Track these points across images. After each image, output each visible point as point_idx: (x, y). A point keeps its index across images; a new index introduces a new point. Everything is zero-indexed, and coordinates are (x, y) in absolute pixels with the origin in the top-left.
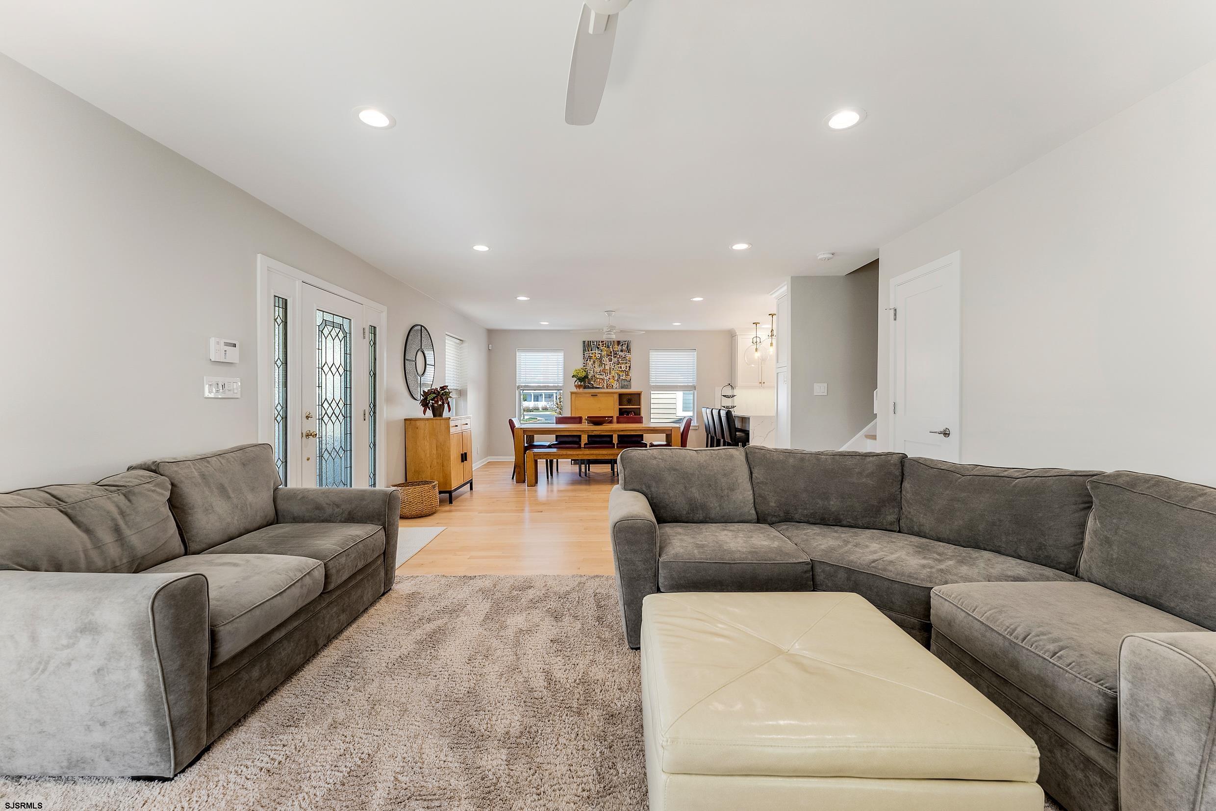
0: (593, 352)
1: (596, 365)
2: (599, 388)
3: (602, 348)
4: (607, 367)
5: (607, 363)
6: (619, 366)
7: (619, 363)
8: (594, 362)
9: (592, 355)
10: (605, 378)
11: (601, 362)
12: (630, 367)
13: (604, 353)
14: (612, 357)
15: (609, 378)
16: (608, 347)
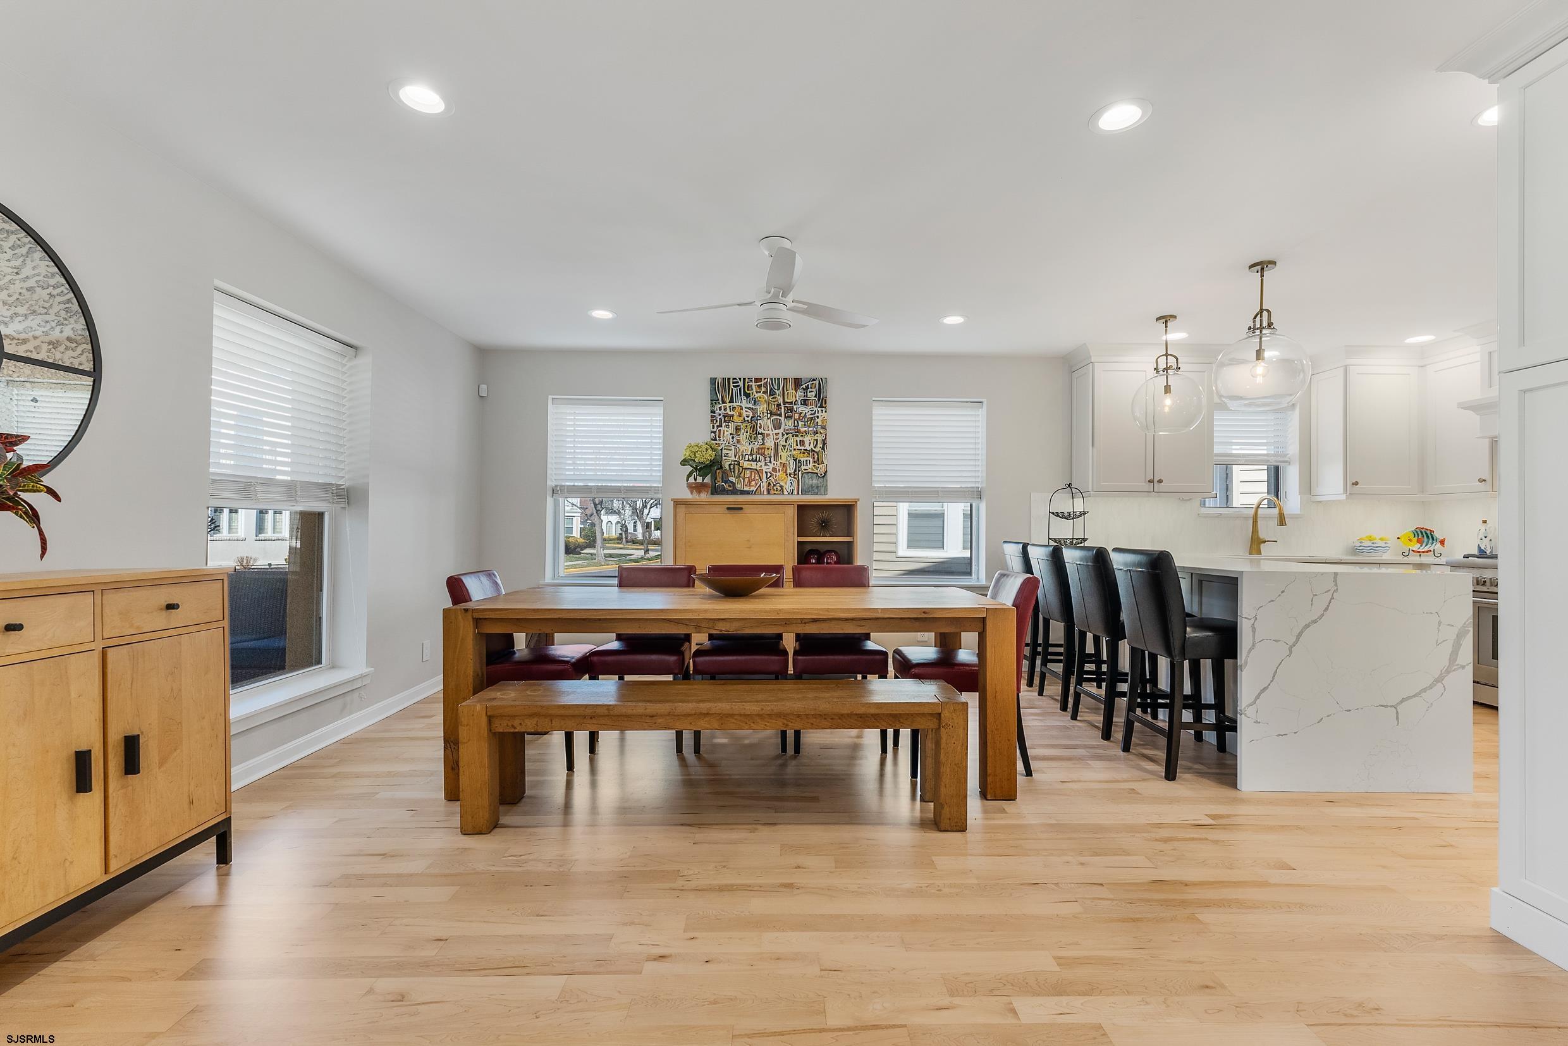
0: (734, 404)
1: (743, 438)
2: (748, 493)
3: (757, 395)
4: (770, 443)
5: (771, 433)
6: (798, 439)
7: (799, 431)
8: (737, 429)
9: (732, 413)
10: (765, 469)
11: (754, 429)
12: (824, 442)
13: (762, 408)
14: (782, 419)
15: (774, 470)
16: (772, 393)
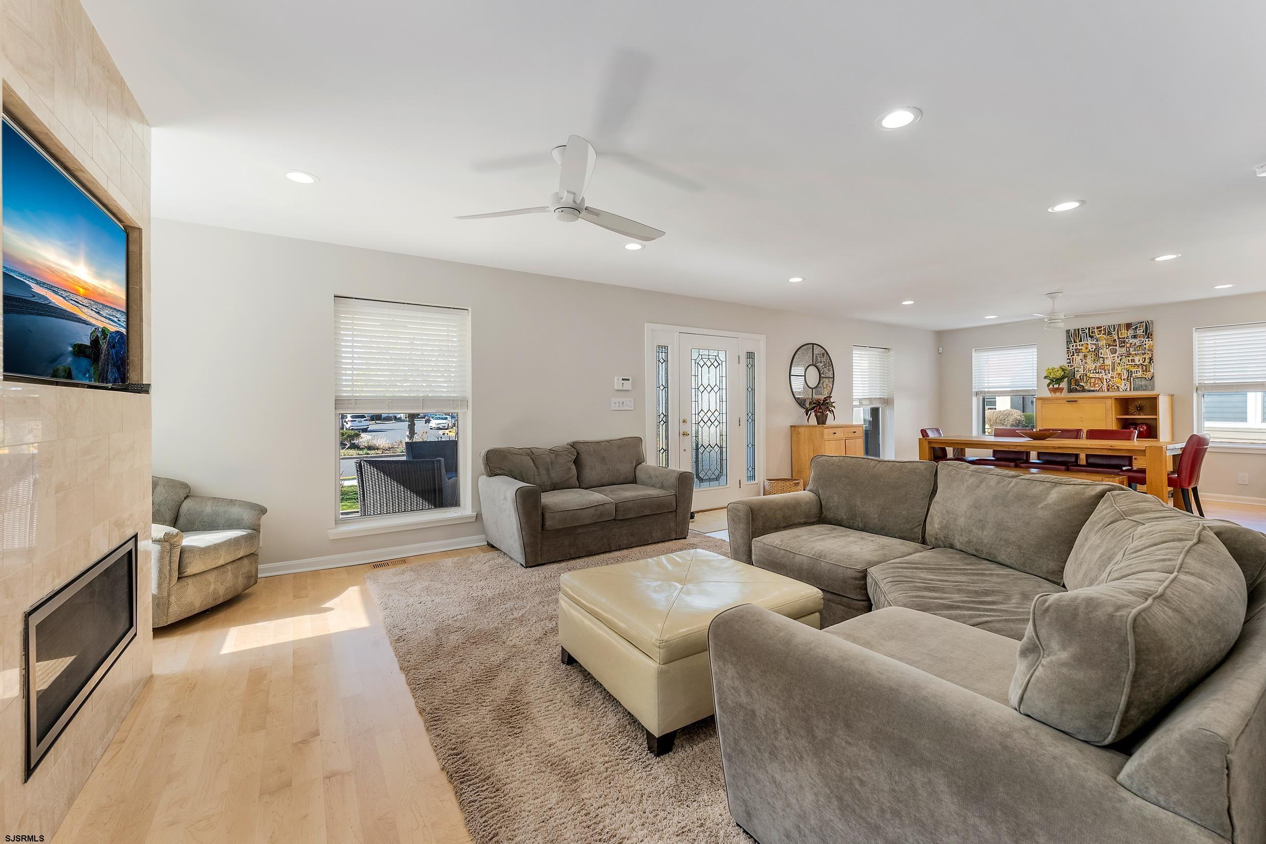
0: (1083, 343)
1: (1089, 360)
2: (1093, 391)
3: (1098, 336)
4: (1108, 362)
5: (1109, 356)
6: (1130, 359)
7: (1130, 354)
8: (1085, 356)
9: (1081, 348)
10: (1105, 377)
11: (1096, 355)
12: (1151, 359)
13: (1102, 343)
14: (1117, 348)
15: (1112, 377)
16: (1110, 333)
